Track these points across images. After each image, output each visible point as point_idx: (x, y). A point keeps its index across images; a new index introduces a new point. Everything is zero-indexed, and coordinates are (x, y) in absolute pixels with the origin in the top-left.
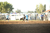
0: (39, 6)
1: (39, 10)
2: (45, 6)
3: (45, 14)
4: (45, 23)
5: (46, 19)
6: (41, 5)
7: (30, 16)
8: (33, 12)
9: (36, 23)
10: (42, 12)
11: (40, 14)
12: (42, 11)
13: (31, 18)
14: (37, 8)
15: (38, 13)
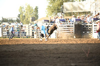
0: (25, 8)
1: (25, 16)
2: (36, 9)
3: (36, 25)
4: (36, 43)
5: (38, 35)
6: (29, 8)
7: (6, 29)
8: (12, 21)
9: (19, 43)
10: (31, 21)
11: (27, 26)
12: (31, 18)
13: (8, 33)
14: (22, 13)
15: (23, 24)
